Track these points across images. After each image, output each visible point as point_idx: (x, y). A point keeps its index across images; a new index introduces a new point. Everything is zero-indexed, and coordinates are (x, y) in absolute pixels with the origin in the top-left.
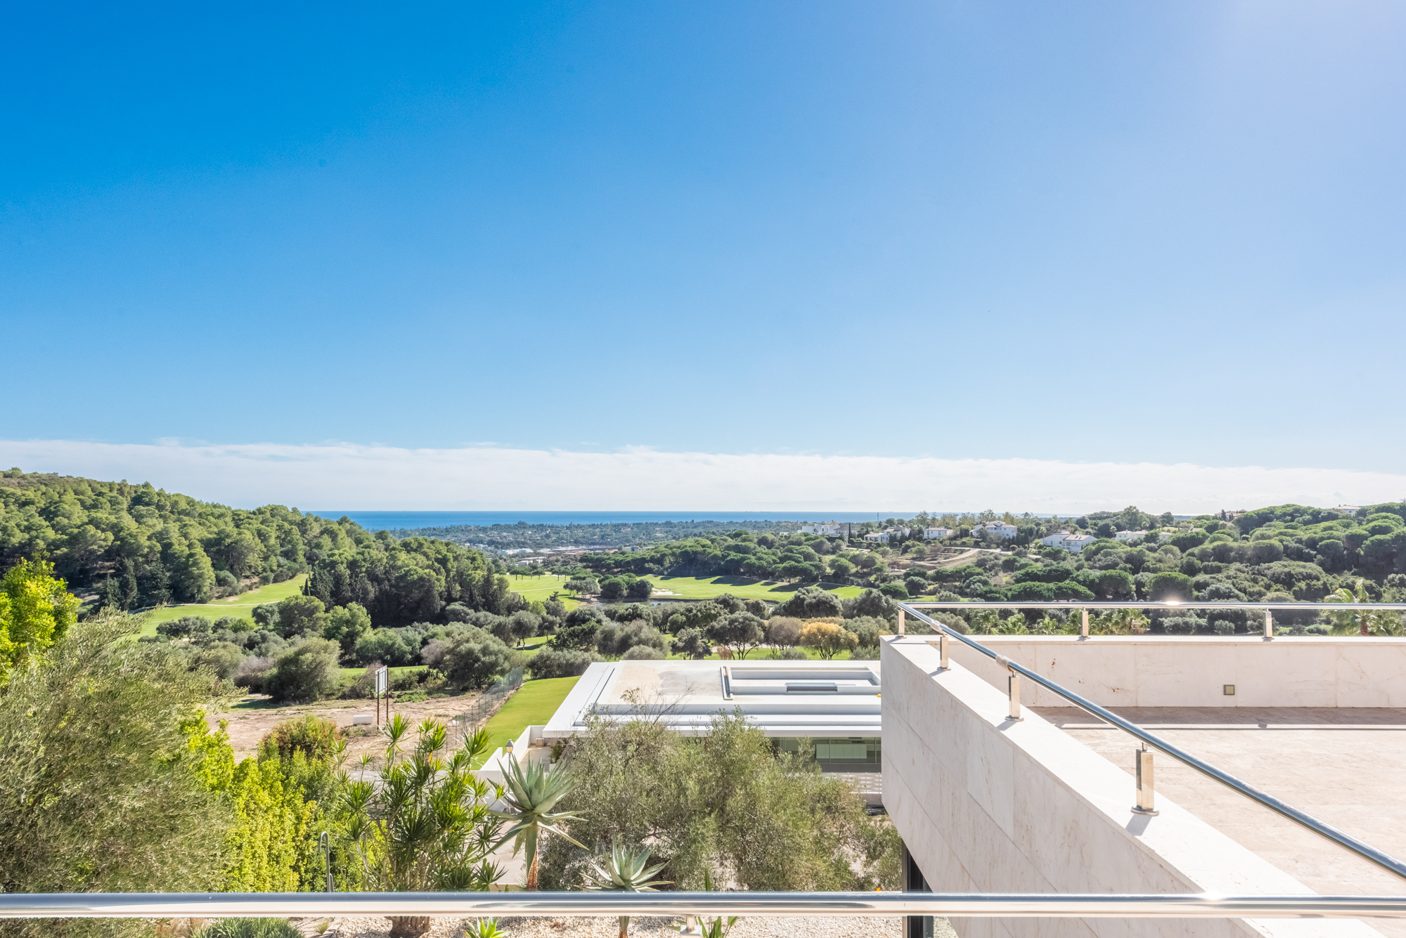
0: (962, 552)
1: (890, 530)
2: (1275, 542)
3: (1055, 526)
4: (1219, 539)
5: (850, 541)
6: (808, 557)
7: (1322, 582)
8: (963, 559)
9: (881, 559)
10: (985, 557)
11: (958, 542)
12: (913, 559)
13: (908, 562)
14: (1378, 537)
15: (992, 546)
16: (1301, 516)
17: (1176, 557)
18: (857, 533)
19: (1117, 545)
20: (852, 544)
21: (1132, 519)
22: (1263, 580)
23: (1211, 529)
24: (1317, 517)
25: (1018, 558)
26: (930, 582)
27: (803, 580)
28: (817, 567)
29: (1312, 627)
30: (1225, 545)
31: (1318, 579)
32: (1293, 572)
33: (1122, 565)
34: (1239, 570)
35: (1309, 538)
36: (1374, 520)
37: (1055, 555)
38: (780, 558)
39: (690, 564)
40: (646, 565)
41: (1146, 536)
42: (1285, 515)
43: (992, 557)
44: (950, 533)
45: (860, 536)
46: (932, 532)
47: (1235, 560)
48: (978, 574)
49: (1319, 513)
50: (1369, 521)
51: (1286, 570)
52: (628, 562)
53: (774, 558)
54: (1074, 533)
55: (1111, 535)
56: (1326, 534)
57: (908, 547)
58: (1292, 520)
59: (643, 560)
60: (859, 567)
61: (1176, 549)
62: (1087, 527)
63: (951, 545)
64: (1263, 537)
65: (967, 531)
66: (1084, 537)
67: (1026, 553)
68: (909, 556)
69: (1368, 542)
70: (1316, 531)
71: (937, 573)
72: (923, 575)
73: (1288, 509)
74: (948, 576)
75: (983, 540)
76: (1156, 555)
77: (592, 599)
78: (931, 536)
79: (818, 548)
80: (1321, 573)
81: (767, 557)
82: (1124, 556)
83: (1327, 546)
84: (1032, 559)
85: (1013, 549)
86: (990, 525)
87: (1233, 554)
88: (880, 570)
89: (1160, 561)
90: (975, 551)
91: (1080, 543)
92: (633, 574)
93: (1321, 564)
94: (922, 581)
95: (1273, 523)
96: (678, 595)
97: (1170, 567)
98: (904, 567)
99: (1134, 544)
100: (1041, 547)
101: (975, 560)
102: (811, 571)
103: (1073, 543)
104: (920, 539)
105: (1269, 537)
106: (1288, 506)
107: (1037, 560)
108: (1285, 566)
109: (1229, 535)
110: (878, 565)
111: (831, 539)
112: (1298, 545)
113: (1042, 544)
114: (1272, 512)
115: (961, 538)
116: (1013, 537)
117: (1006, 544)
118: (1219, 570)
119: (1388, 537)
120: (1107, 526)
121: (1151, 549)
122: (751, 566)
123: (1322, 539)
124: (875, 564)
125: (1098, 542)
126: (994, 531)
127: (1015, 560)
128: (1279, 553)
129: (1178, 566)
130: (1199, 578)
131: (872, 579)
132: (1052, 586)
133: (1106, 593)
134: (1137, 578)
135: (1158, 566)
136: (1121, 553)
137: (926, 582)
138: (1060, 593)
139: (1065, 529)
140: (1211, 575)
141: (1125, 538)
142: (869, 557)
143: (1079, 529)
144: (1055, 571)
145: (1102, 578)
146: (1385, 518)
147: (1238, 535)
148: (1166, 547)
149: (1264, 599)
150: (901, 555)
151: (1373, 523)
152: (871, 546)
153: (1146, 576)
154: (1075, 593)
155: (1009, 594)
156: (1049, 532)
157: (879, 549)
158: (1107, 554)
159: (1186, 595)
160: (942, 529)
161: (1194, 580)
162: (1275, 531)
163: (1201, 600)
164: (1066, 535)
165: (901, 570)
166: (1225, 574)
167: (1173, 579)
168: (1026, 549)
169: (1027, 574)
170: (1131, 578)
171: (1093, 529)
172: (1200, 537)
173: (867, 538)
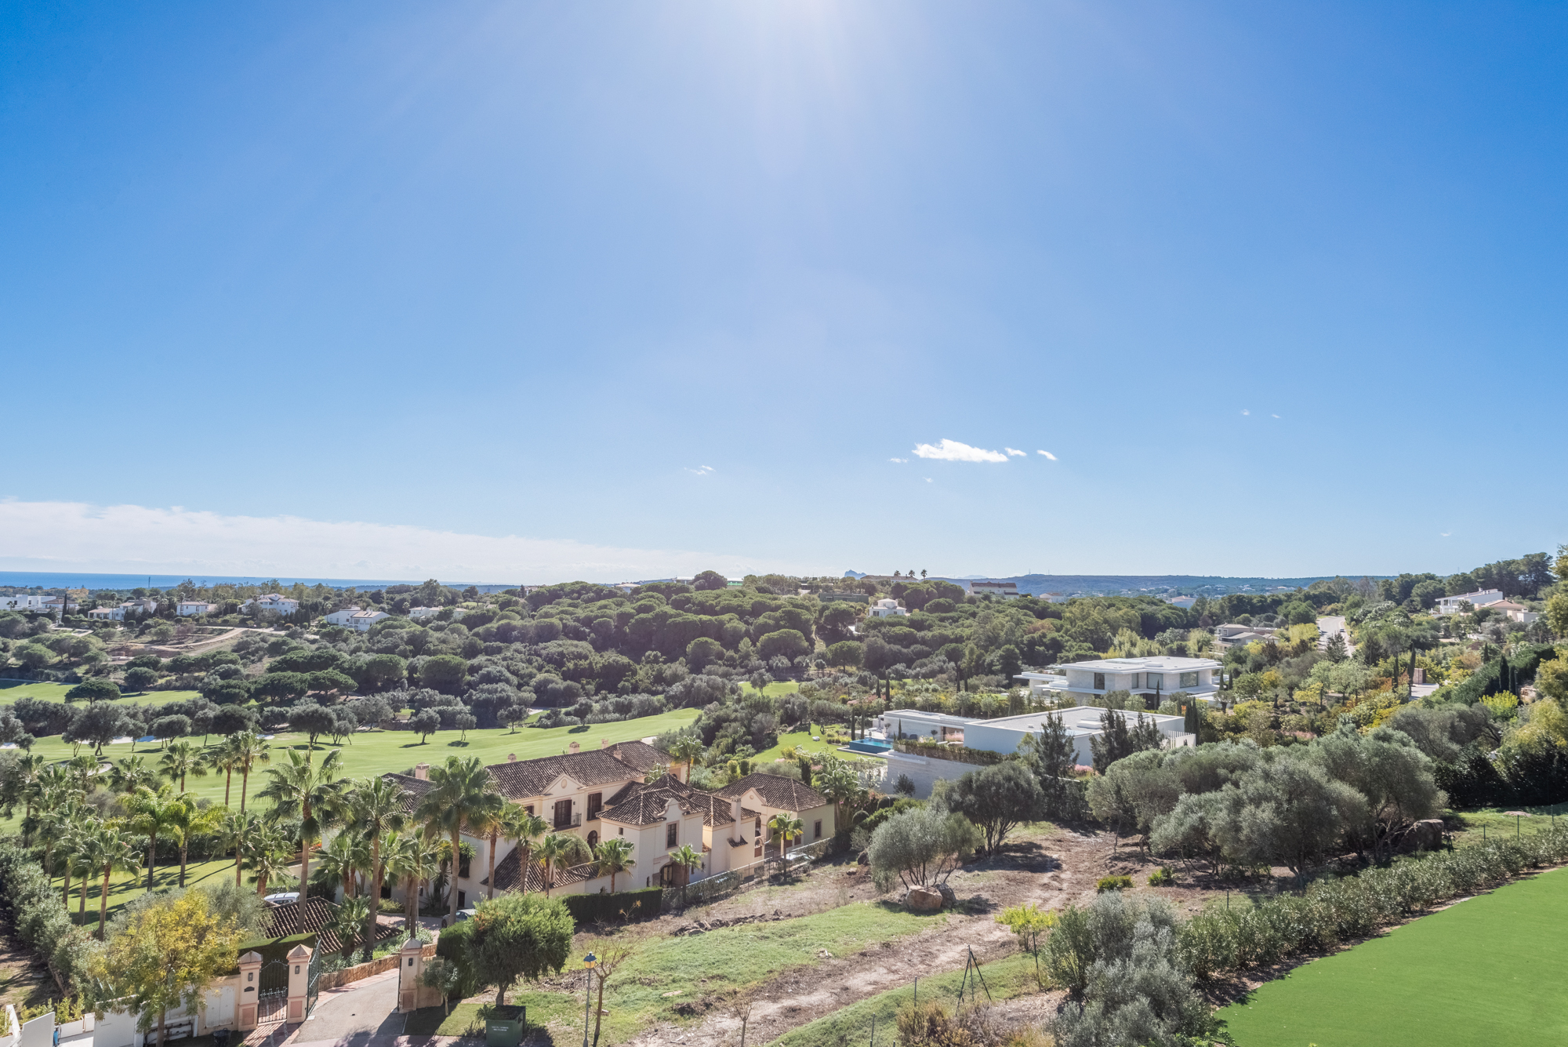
0: (221, 632)
1: (129, 604)
2: (555, 621)
3: (345, 597)
4: (507, 617)
5: (63, 619)
7: (588, 661)
8: (222, 641)
9: (101, 644)
10: (248, 639)
11: (220, 621)
12: (152, 642)
13: (142, 646)
14: (642, 615)
15: (262, 624)
16: (587, 593)
17: (462, 636)
18: (78, 608)
19: (406, 624)
20: (67, 622)
21: (430, 593)
22: (536, 661)
23: (504, 605)
24: (600, 593)
25: (289, 640)
26: (165, 673)
29: (570, 709)
30: (509, 624)
31: (586, 658)
32: (565, 652)
33: (402, 648)
34: (516, 651)
35: (585, 617)
36: (642, 598)
37: (334, 635)
41: (440, 612)
42: (573, 592)
43: (258, 639)
44: (212, 608)
45: (82, 611)
46: (188, 607)
47: (517, 639)
48: (233, 662)
49: (602, 590)
50: (638, 600)
51: (560, 649)
54: (365, 610)
55: (406, 612)
56: (599, 613)
57: (148, 626)
58: (578, 598)
60: (65, 655)
61: (464, 628)
62: (382, 602)
63: (209, 624)
64: (547, 615)
65: (235, 605)
66: (375, 614)
67: (302, 633)
68: (147, 638)
69: (633, 621)
70: (593, 609)
71: (174, 661)
72: (154, 665)
73: (578, 585)
74: (190, 665)
75: (254, 617)
76: (441, 635)
78: (186, 612)
80: (590, 652)
82: (405, 636)
83: (600, 624)
84: (309, 641)
85: (288, 628)
86: (265, 599)
87: (515, 634)
88: (93, 659)
89: (444, 642)
90: (238, 631)
91: (368, 621)
93: (593, 643)
94: (151, 672)
95: (561, 600)
97: (453, 649)
98: (135, 653)
99: (424, 624)
100: (324, 626)
101: (235, 642)
103: (362, 621)
104: (169, 617)
105: (552, 616)
106: (577, 583)
107: (313, 642)
108: (560, 646)
109: (518, 613)
110: (93, 651)
111: (32, 616)
112: (576, 623)
113: (325, 622)
114: (562, 589)
115: (225, 614)
116: (292, 614)
117: (279, 621)
118: (499, 650)
119: (649, 616)
120: (404, 600)
121: (436, 629)
123: (597, 617)
124: (87, 650)
125: (385, 620)
126: (269, 607)
127: (284, 643)
128: (558, 632)
129: (459, 647)
130: (475, 661)
131: (80, 671)
132: (307, 676)
133: (376, 680)
134: (411, 663)
135: (440, 647)
136: (407, 633)
137: (157, 674)
138: (316, 684)
139: (356, 604)
140: (489, 657)
141: (417, 615)
142: (80, 642)
143: (373, 604)
144: (319, 657)
145: (372, 664)
146: (652, 597)
147: (525, 613)
148: (456, 625)
149: (533, 682)
150: (136, 637)
151: (642, 602)
152: (91, 626)
153: (422, 660)
154: (335, 683)
155: (253, 688)
156: (336, 607)
157: (104, 630)
158: (391, 635)
159: (459, 680)
160: (202, 603)
161: (469, 662)
162: (561, 609)
163: (472, 685)
164: (356, 611)
165: (124, 659)
166: (503, 655)
167: (446, 663)
168: (305, 627)
169: (284, 661)
170: (404, 663)
171: (388, 604)
172: (491, 614)
173: (92, 615)
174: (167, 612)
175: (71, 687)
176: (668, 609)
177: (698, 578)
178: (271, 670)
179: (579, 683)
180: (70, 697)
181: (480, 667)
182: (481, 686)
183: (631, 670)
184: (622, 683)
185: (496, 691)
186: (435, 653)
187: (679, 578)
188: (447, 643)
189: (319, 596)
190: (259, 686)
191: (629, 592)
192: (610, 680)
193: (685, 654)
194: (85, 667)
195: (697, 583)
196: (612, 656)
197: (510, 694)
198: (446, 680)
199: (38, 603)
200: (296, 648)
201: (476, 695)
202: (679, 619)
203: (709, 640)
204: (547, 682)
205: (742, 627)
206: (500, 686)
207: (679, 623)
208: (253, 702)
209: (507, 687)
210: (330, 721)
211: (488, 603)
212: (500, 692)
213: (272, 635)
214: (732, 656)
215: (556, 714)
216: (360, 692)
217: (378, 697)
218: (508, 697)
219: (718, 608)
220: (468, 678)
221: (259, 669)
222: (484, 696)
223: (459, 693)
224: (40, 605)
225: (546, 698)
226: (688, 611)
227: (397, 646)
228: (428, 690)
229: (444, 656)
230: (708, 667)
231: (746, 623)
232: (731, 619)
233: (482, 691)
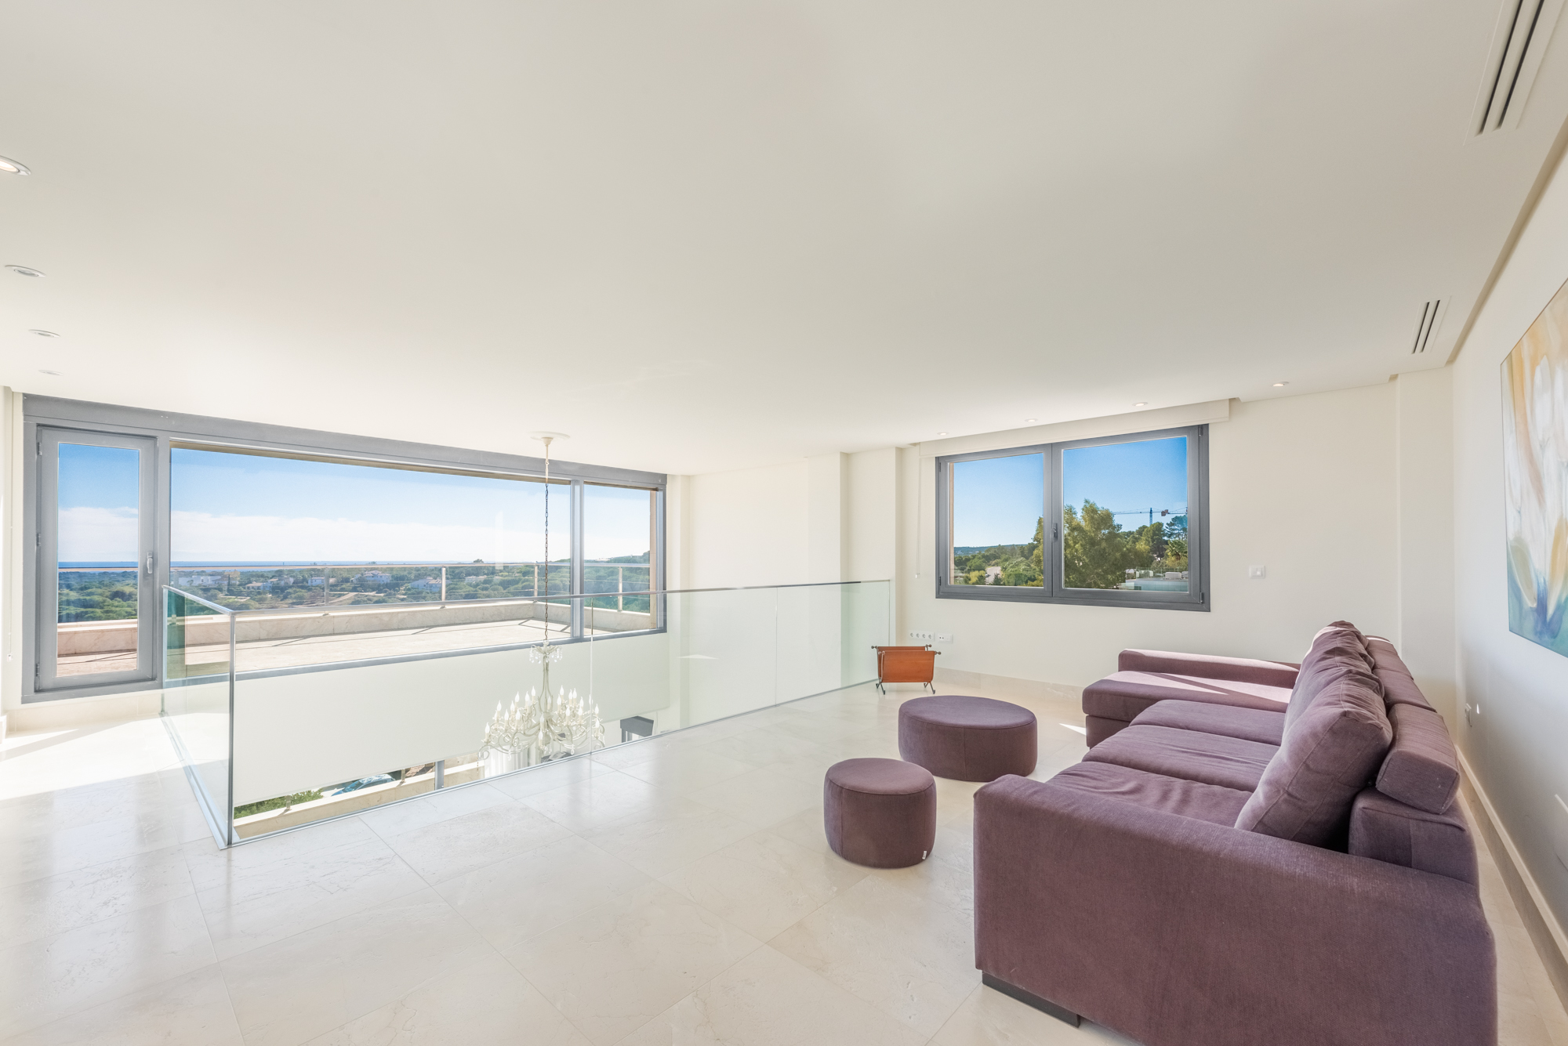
0: (340, 595)
1: (273, 580)
3: (421, 572)
5: (229, 590)
8: (343, 602)
9: (259, 608)
10: (360, 601)
11: (339, 588)
12: (294, 605)
15: (368, 590)
18: (238, 583)
19: (464, 587)
20: (231, 592)
21: (476, 568)
25: (388, 600)
37: (418, 596)
41: (485, 579)
43: (367, 600)
44: (332, 582)
45: (241, 586)
46: (318, 580)
50: (608, 569)
54: (435, 578)
55: (461, 579)
57: (290, 593)
61: (502, 589)
63: (332, 591)
64: (553, 579)
65: (348, 578)
67: (395, 594)
75: (361, 585)
78: (314, 584)
85: (386, 592)
90: (352, 594)
100: (409, 589)
103: (434, 586)
104: (302, 587)
107: (405, 600)
111: (206, 589)
113: (410, 587)
115: (341, 584)
116: (386, 582)
117: (379, 588)
120: (462, 573)
121: (483, 589)
126: (370, 578)
127: (385, 602)
139: (430, 575)
141: (470, 581)
146: (616, 566)
148: (495, 587)
150: (281, 600)
152: (250, 594)
156: (418, 577)
157: (259, 596)
160: (325, 578)
164: (430, 579)
168: (397, 591)
173: (248, 588)
174: (301, 584)
176: (627, 573)
177: (644, 554)
187: (633, 554)
195: (645, 558)
199: (208, 581)
213: (375, 596)
224: (210, 582)
226: (640, 574)
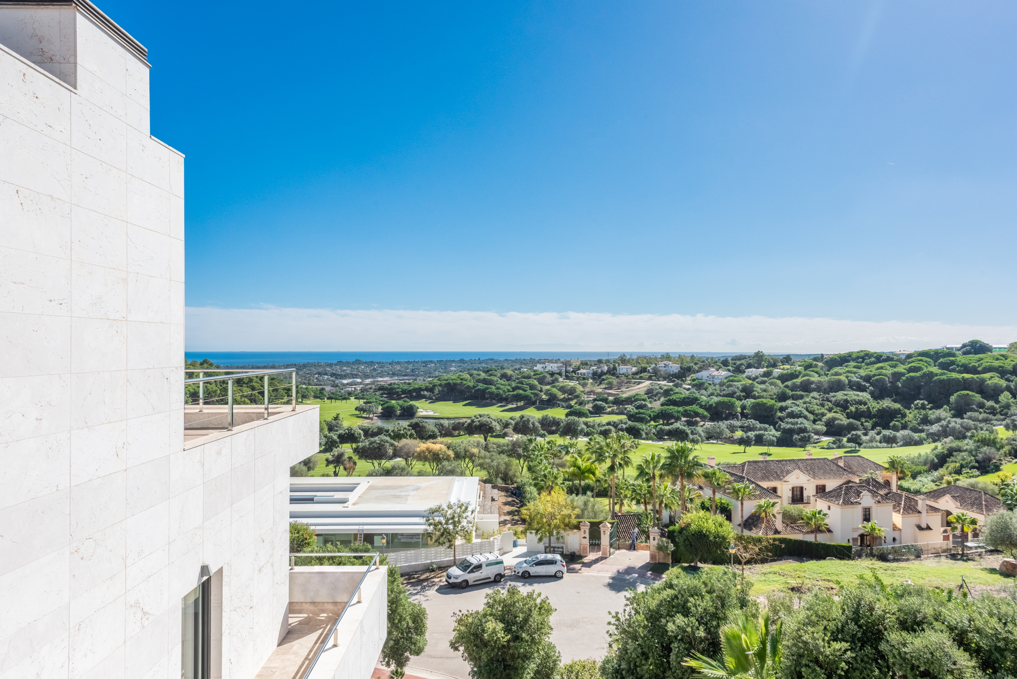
0: (639, 383)
1: (594, 368)
2: (843, 378)
3: (705, 363)
4: (809, 375)
5: (565, 376)
6: (532, 387)
7: (866, 406)
8: (637, 389)
9: (582, 389)
10: (653, 387)
11: (638, 377)
12: (605, 388)
13: (601, 390)
14: (912, 374)
15: (660, 379)
16: (869, 358)
17: (777, 388)
18: (572, 370)
19: (742, 379)
20: (567, 377)
21: (758, 359)
22: (828, 405)
23: (807, 367)
24: (879, 358)
25: (675, 388)
26: (611, 405)
27: (525, 404)
28: (536, 395)
30: (811, 380)
31: (865, 404)
32: (849, 399)
33: (738, 394)
34: (813, 398)
35: (866, 375)
36: (913, 362)
37: (699, 386)
38: (513, 388)
39: (452, 392)
40: (422, 393)
41: (764, 372)
42: (858, 357)
43: (658, 387)
44: (634, 369)
45: (574, 372)
46: (622, 369)
47: (814, 390)
48: (644, 400)
49: (881, 356)
50: (910, 363)
51: (846, 397)
52: (410, 391)
53: (509, 388)
54: (718, 371)
55: (742, 372)
56: (878, 372)
57: (604, 380)
58: (863, 362)
59: (420, 389)
60: (566, 394)
61: (779, 382)
62: (728, 366)
63: (632, 378)
64: (836, 374)
65: (646, 368)
66: (724, 373)
67: (681, 384)
68: (603, 386)
69: (904, 378)
70: (873, 370)
71: (615, 399)
72: (605, 400)
73: (861, 353)
74: (623, 401)
75: (656, 375)
76: (763, 386)
77: (374, 418)
78: (621, 372)
79: (542, 381)
80: (869, 400)
81: (504, 387)
82: (740, 387)
83: (877, 380)
84: (685, 389)
85: (674, 381)
86: (661, 364)
87: (813, 386)
88: (577, 397)
89: (765, 391)
90: (648, 383)
91: (720, 377)
92: (408, 400)
93: (871, 393)
94: (604, 404)
95: (849, 364)
96: (437, 415)
97: (771, 396)
98: (596, 394)
99: (754, 379)
100: (693, 380)
101: (646, 389)
102: (531, 398)
103: (715, 377)
104: (613, 375)
105: (840, 374)
106: (862, 351)
107: (687, 390)
108: (846, 395)
109: (816, 372)
110: (578, 392)
111: (552, 374)
112: (858, 379)
113: (695, 378)
114: (850, 356)
115: (641, 373)
116: (676, 373)
117: (669, 377)
118: (801, 397)
119: (918, 374)
120: (742, 364)
121: (762, 382)
122: (491, 393)
123: (875, 375)
125: (729, 376)
126: (664, 369)
127: (671, 390)
128: (844, 385)
129: (775, 394)
130: (784, 404)
131: (573, 403)
132: (681, 409)
133: (722, 413)
134: (743, 403)
135: (762, 394)
136: (741, 385)
137: (606, 405)
138: (686, 414)
139: (713, 367)
140: (794, 401)
141: (750, 374)
142: (572, 387)
143: (723, 367)
144: (688, 398)
145: (718, 403)
146: (921, 360)
147: (822, 373)
148: (773, 380)
149: (824, 419)
150: (598, 385)
151: (912, 364)
152: (578, 379)
153: (749, 402)
154: (697, 414)
155: (652, 414)
156: (701, 369)
157: (583, 381)
158: (731, 386)
159: (773, 416)
160: (630, 367)
161: (780, 404)
162: (847, 369)
163: (781, 419)
164: (713, 371)
165: (592, 397)
166: (803, 400)
167: (764, 404)
168: (683, 381)
169: (669, 400)
170: (738, 403)
171: (732, 367)
172: (797, 373)
173: (578, 373)
174: (612, 372)
175: (567, 410)
176: (935, 370)
177: (964, 346)
178: (662, 405)
179: (860, 421)
180: (567, 415)
181: (787, 408)
182: (786, 420)
183: (901, 414)
184: (893, 422)
185: (797, 423)
186: (759, 397)
187: (948, 346)
188: (767, 392)
189: (692, 362)
190: (655, 414)
191: (903, 357)
192: (884, 419)
193: (948, 403)
194: (575, 401)
195: (964, 349)
196: (887, 403)
197: (807, 426)
198: (765, 415)
200: (677, 393)
201: (783, 425)
202: (944, 377)
203: (970, 393)
204: (834, 419)
205: (1004, 383)
206: (800, 420)
207: (944, 379)
208: (652, 423)
209: (805, 421)
210: (687, 434)
211: (797, 365)
212: (800, 424)
213: (665, 385)
214: (992, 406)
215: (840, 441)
216: (712, 419)
217: (721, 423)
218: (806, 428)
219: (980, 369)
220: (779, 414)
221: (656, 405)
222: (788, 426)
223: (773, 424)
224: (556, 369)
225: (833, 430)
226: (953, 370)
227: (735, 393)
228: (752, 420)
229: (763, 400)
230: (969, 414)
231: (1008, 380)
232: (992, 377)
233: (787, 423)
